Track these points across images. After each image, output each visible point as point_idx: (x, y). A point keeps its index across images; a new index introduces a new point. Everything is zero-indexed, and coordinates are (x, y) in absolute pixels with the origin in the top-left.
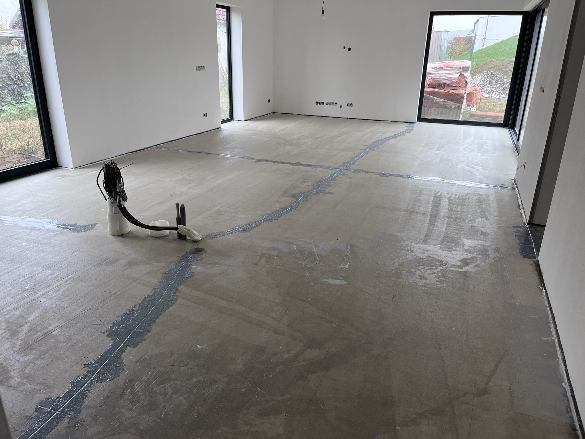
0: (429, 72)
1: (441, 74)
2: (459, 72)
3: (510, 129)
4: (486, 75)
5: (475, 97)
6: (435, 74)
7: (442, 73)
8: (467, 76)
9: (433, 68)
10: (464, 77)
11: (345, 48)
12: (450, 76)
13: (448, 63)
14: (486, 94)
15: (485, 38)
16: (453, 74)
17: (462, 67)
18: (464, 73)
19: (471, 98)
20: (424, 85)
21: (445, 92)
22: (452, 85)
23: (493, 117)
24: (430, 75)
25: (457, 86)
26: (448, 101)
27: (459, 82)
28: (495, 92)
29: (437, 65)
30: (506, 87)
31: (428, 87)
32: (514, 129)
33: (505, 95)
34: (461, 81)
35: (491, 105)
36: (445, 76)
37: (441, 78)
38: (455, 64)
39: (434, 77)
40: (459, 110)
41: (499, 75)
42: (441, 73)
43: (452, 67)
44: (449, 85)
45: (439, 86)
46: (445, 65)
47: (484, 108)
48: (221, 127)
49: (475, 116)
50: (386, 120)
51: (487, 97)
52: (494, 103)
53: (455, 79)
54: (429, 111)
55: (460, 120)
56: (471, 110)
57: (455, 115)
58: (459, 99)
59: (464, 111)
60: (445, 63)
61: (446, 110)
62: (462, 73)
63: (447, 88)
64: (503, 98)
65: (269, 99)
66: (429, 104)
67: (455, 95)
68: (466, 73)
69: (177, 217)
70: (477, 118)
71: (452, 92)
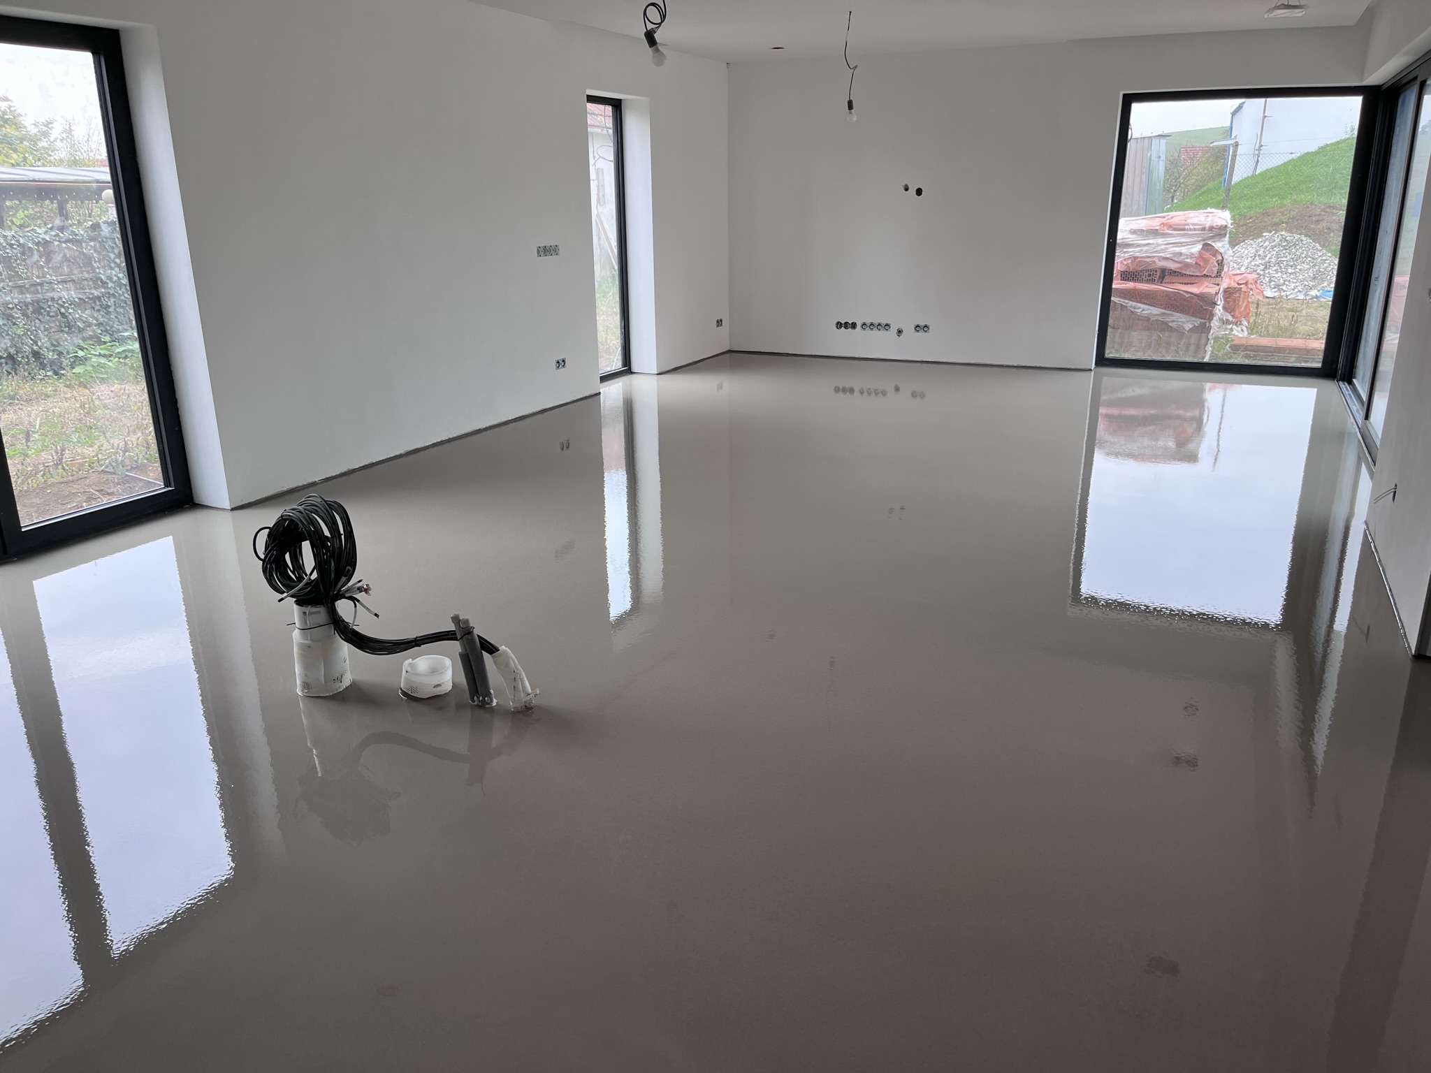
0: (1121, 241)
1: (1153, 246)
2: (1200, 239)
3: (1341, 383)
4: (1267, 243)
5: (1243, 302)
6: (1139, 246)
7: (1157, 244)
8: (1222, 250)
9: (1134, 232)
10: (1215, 252)
11: (907, 189)
12: (1177, 249)
13: (1172, 218)
14: (1269, 289)
15: (1259, 150)
16: (1184, 246)
17: (1207, 226)
18: (1214, 242)
19: (1235, 302)
20: (1112, 274)
21: (1166, 291)
22: (1184, 272)
23: (1292, 350)
24: (1125, 250)
25: (1197, 274)
26: (1173, 313)
27: (1201, 264)
28: (1293, 286)
29: (1142, 223)
30: (1320, 271)
31: (1121, 280)
32: (1350, 382)
33: (1318, 291)
34: (1206, 261)
35: (1286, 317)
36: (1163, 251)
37: (1154, 256)
38: (1189, 221)
39: (1137, 254)
40: (1204, 336)
41: (1302, 240)
42: (1153, 244)
43: (1183, 227)
44: (1174, 273)
45: (1150, 275)
46: (1163, 224)
47: (1268, 326)
48: (600, 393)
49: (1246, 348)
50: (1015, 364)
51: (1273, 298)
52: (1291, 313)
53: (1191, 256)
54: (1126, 340)
55: (1206, 360)
56: (1235, 332)
57: (1193, 347)
58: (1202, 307)
59: (1216, 339)
60: (1164, 217)
61: (1170, 337)
62: (1209, 242)
63: (1169, 281)
64: (1315, 299)
65: (719, 319)
66: (1124, 321)
67: (1193, 298)
68: (1219, 241)
69: (460, 651)
70: (1252, 354)
71: (1184, 291)
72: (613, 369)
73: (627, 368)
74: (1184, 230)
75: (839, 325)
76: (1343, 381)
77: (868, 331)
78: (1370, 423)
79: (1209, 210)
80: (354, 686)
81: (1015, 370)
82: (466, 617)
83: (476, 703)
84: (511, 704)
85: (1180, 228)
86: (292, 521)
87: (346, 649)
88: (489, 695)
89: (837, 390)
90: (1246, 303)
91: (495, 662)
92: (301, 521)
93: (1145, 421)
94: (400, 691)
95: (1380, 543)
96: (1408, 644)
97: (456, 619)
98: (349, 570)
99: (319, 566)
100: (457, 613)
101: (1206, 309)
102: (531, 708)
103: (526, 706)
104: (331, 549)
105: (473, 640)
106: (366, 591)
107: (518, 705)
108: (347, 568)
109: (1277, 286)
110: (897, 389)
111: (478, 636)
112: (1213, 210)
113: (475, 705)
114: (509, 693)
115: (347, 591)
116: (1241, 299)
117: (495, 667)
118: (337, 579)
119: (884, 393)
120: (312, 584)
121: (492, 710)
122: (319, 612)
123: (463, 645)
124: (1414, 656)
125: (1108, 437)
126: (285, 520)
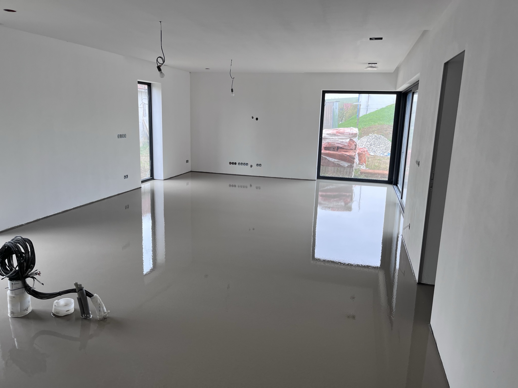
0: (324, 137)
2: (349, 137)
3: (394, 186)
4: (371, 138)
5: (364, 157)
6: (330, 139)
7: (335, 138)
8: (356, 141)
9: (328, 134)
10: (354, 142)
11: (253, 118)
12: (342, 140)
13: (340, 130)
14: (372, 153)
15: (368, 106)
16: (344, 139)
17: (351, 133)
18: (353, 138)
19: (361, 158)
20: (321, 148)
21: (339, 154)
22: (344, 148)
23: (379, 174)
24: (325, 140)
25: (348, 149)
26: (341, 161)
27: (350, 145)
28: (379, 152)
29: (330, 131)
30: (387, 147)
31: (324, 150)
32: (397, 186)
33: (387, 153)
34: (351, 144)
35: (377, 162)
36: (337, 141)
37: (335, 143)
38: (345, 131)
39: (329, 142)
40: (351, 169)
41: (381, 137)
43: (343, 133)
44: (341, 148)
45: (333, 149)
46: (337, 132)
47: (371, 165)
48: (141, 187)
49: (365, 173)
50: (291, 178)
51: (373, 155)
52: (379, 161)
53: (346, 143)
54: (327, 170)
55: (353, 177)
56: (362, 168)
57: (348, 173)
58: (350, 159)
59: (356, 169)
60: (337, 130)
61: (341, 169)
62: (352, 138)
63: (340, 151)
64: (386, 156)
65: (187, 160)
66: (326, 163)
67: (347, 156)
68: (355, 138)
69: (78, 297)
70: (367, 175)
71: (345, 154)
72: (147, 178)
73: (152, 177)
74: (344, 134)
75: (230, 163)
76: (395, 185)
77: (240, 166)
78: (403, 200)
79: (351, 128)
80: (33, 312)
81: (290, 180)
82: (81, 283)
83: (83, 317)
84: (98, 317)
85: (342, 134)
86: (9, 247)
87: (29, 297)
88: (89, 313)
89: (230, 186)
90: (364, 158)
91: (92, 300)
92: (12, 247)
93: (334, 197)
94: (52, 313)
95: (406, 242)
96: (416, 279)
97: (76, 284)
98: (32, 266)
99: (19, 264)
100: (77, 282)
101: (352, 160)
102: (106, 318)
103: (104, 318)
104: (25, 258)
105: (83, 293)
106: (39, 274)
107: (101, 317)
108: (31, 265)
109: (374, 152)
110: (251, 186)
111: (85, 290)
112: (352, 128)
113: (83, 318)
114: (97, 313)
115: (31, 274)
116: (363, 157)
117: (92, 302)
118: (27, 270)
119: (246, 187)
120: (17, 272)
121: (90, 320)
122: (19, 283)
123: (79, 295)
124: (417, 283)
125: (323, 202)
126: (6, 246)
